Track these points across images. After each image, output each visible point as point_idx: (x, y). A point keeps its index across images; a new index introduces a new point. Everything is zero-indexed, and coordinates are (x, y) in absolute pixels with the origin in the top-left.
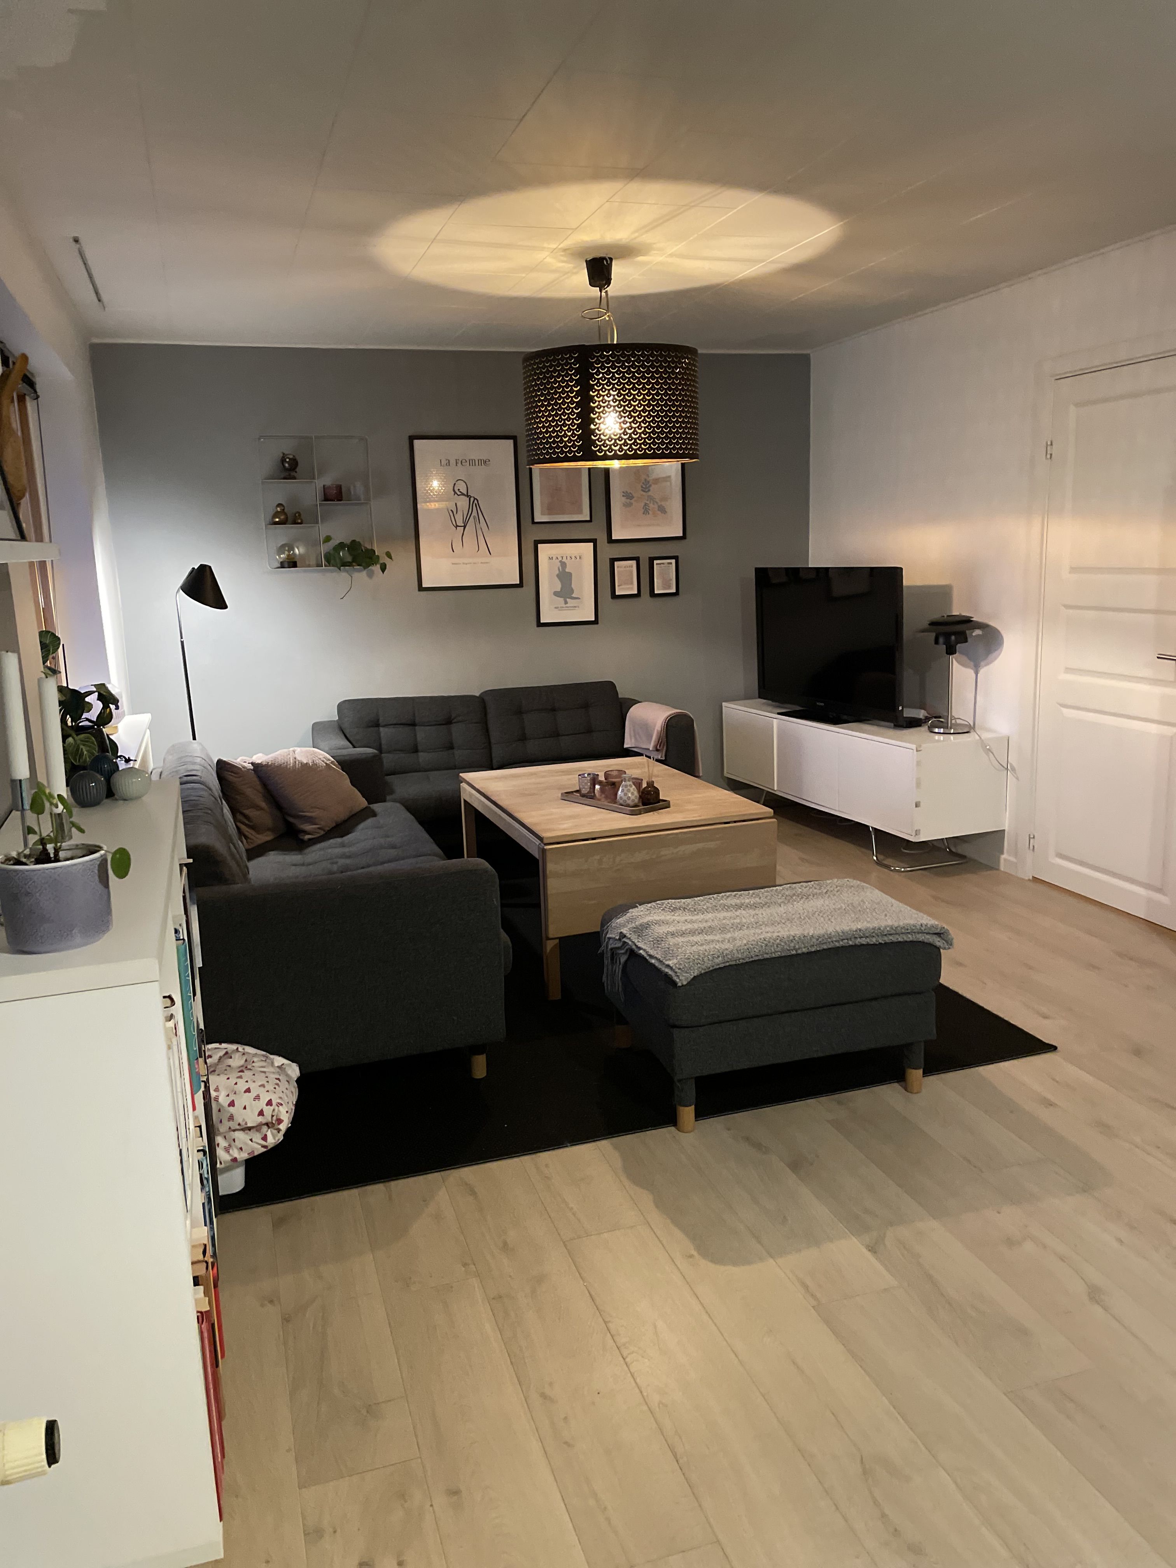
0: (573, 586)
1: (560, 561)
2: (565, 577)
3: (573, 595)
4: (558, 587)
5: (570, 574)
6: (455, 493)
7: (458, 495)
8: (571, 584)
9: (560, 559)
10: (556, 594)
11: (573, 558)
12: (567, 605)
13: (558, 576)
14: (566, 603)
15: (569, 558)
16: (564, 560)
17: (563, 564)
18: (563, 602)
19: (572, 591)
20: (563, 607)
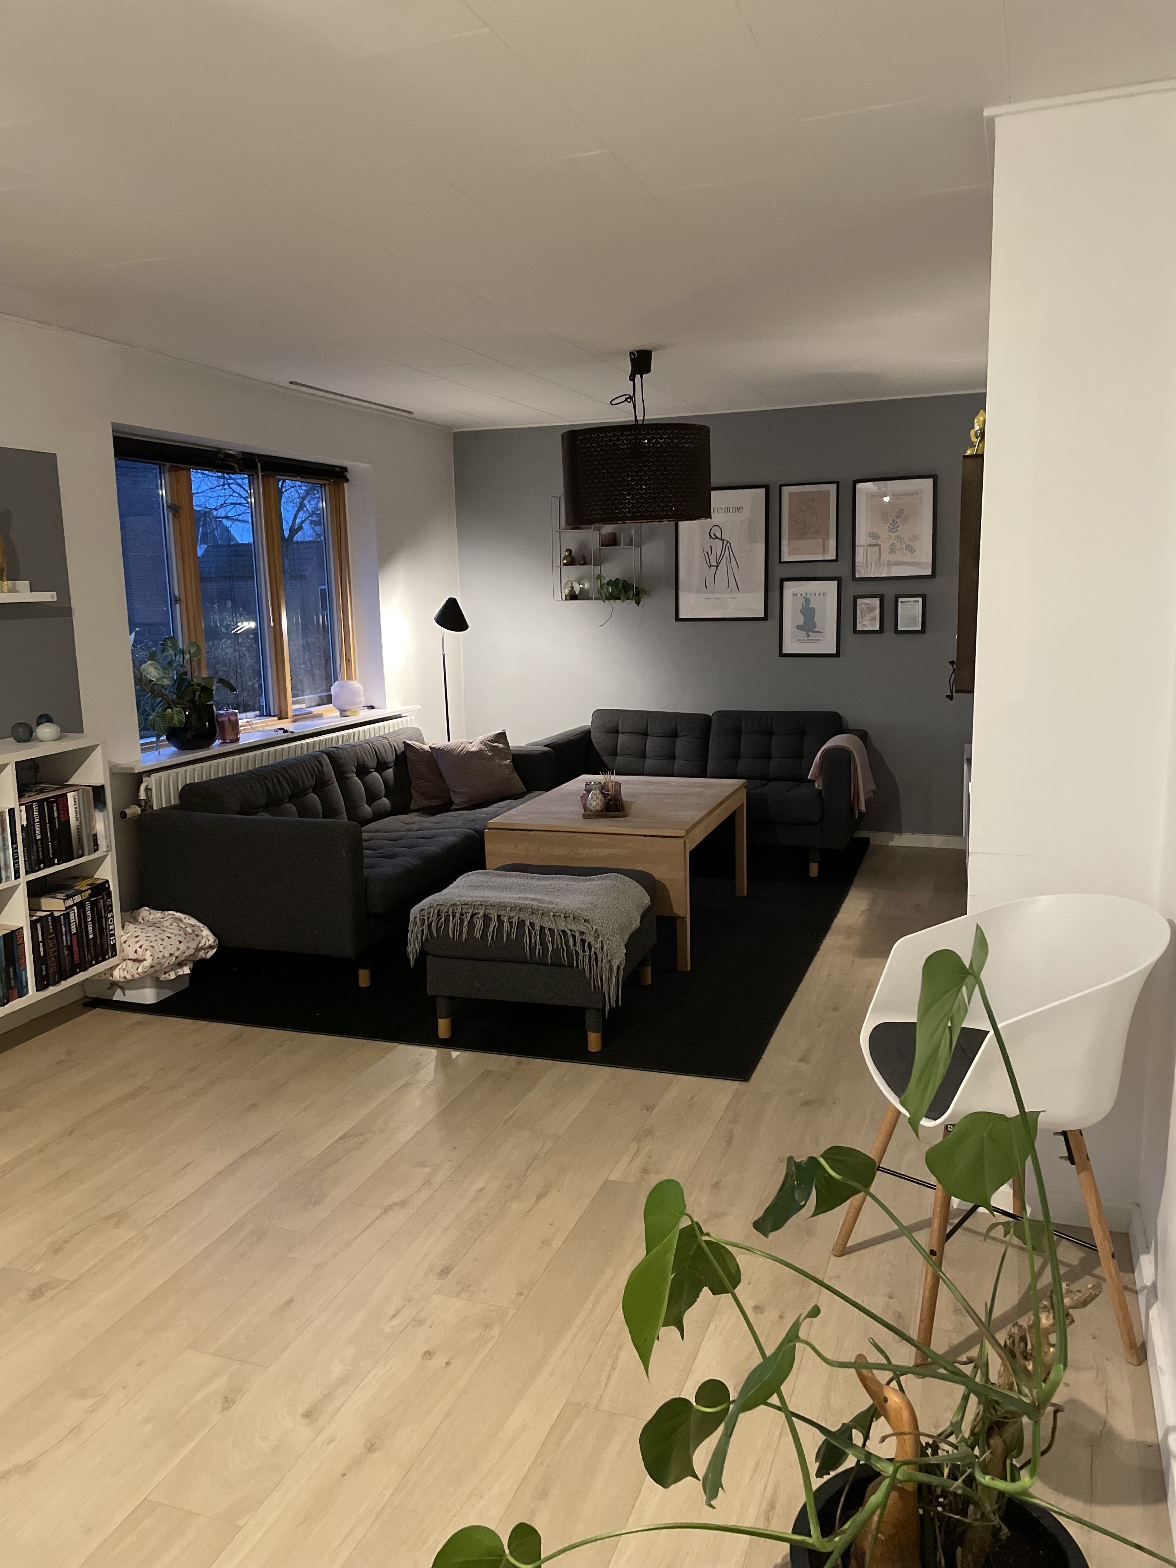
0: (816, 620)
1: (804, 598)
2: (808, 612)
3: (816, 629)
4: (801, 620)
5: (814, 609)
6: (711, 537)
7: (713, 539)
8: (814, 619)
9: (804, 595)
10: (799, 627)
11: (817, 594)
12: (809, 638)
13: (801, 611)
14: (808, 636)
15: (813, 594)
16: (808, 596)
17: (807, 601)
18: (806, 635)
19: (815, 626)
20: (805, 640)
